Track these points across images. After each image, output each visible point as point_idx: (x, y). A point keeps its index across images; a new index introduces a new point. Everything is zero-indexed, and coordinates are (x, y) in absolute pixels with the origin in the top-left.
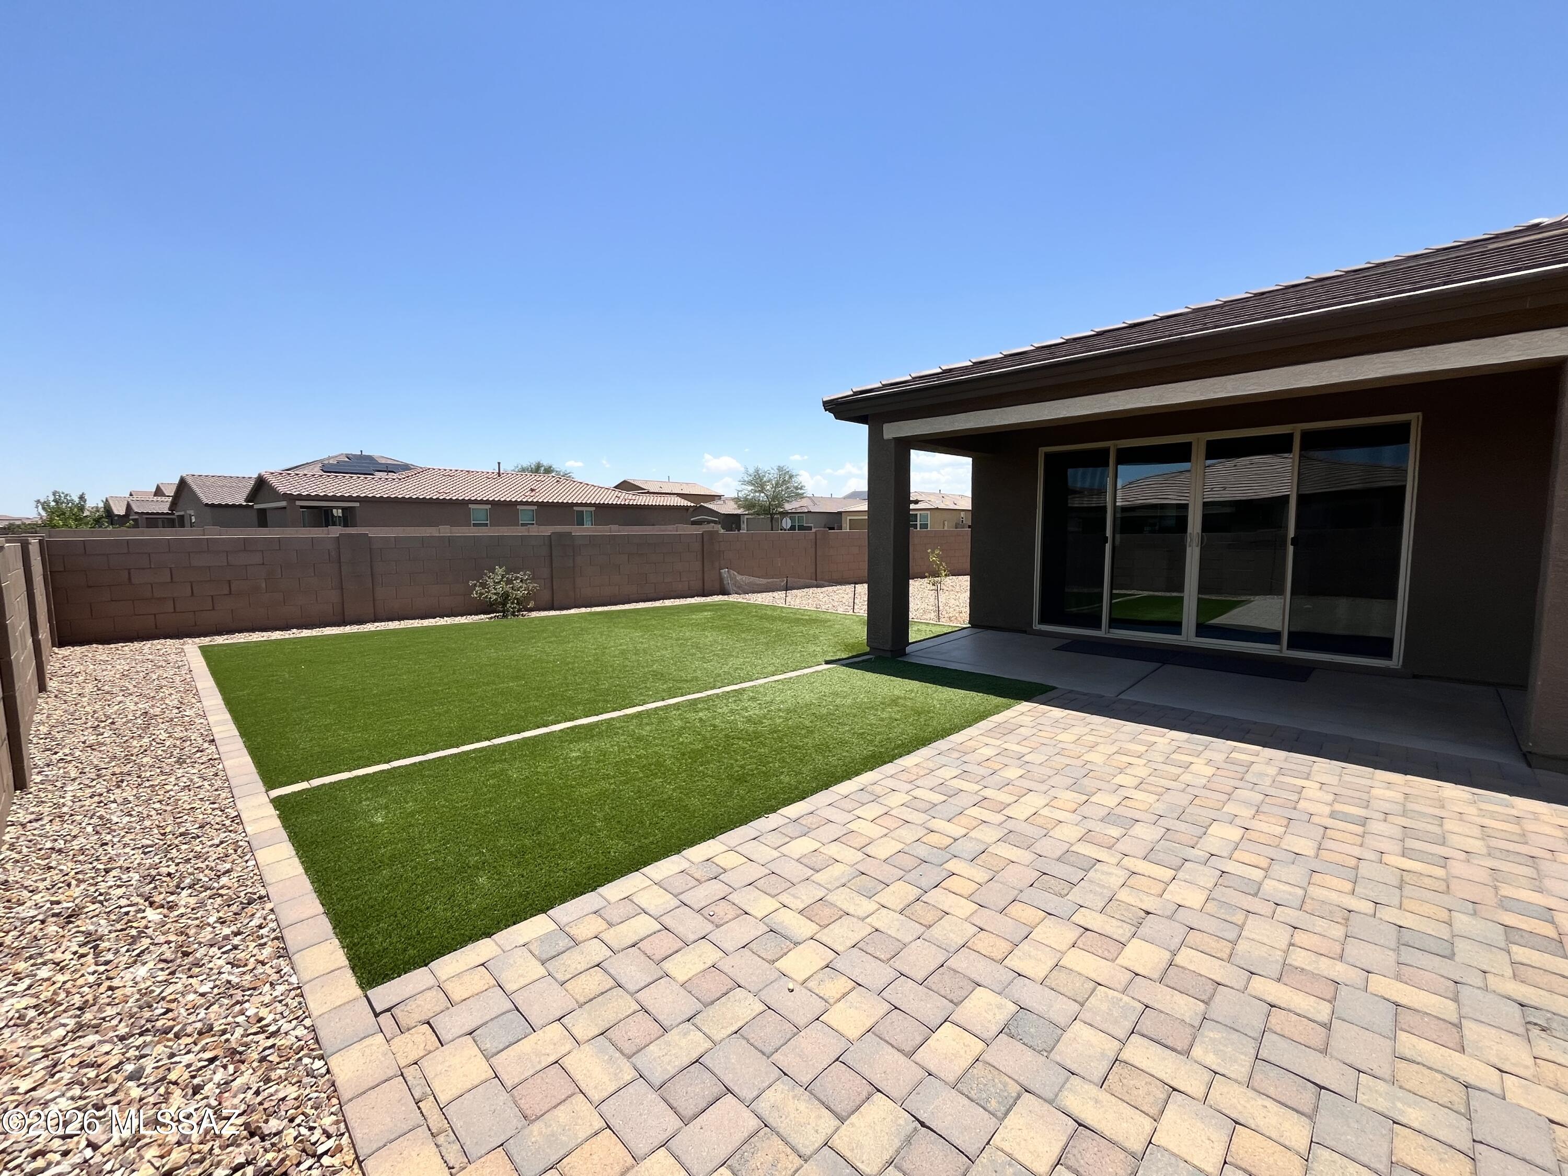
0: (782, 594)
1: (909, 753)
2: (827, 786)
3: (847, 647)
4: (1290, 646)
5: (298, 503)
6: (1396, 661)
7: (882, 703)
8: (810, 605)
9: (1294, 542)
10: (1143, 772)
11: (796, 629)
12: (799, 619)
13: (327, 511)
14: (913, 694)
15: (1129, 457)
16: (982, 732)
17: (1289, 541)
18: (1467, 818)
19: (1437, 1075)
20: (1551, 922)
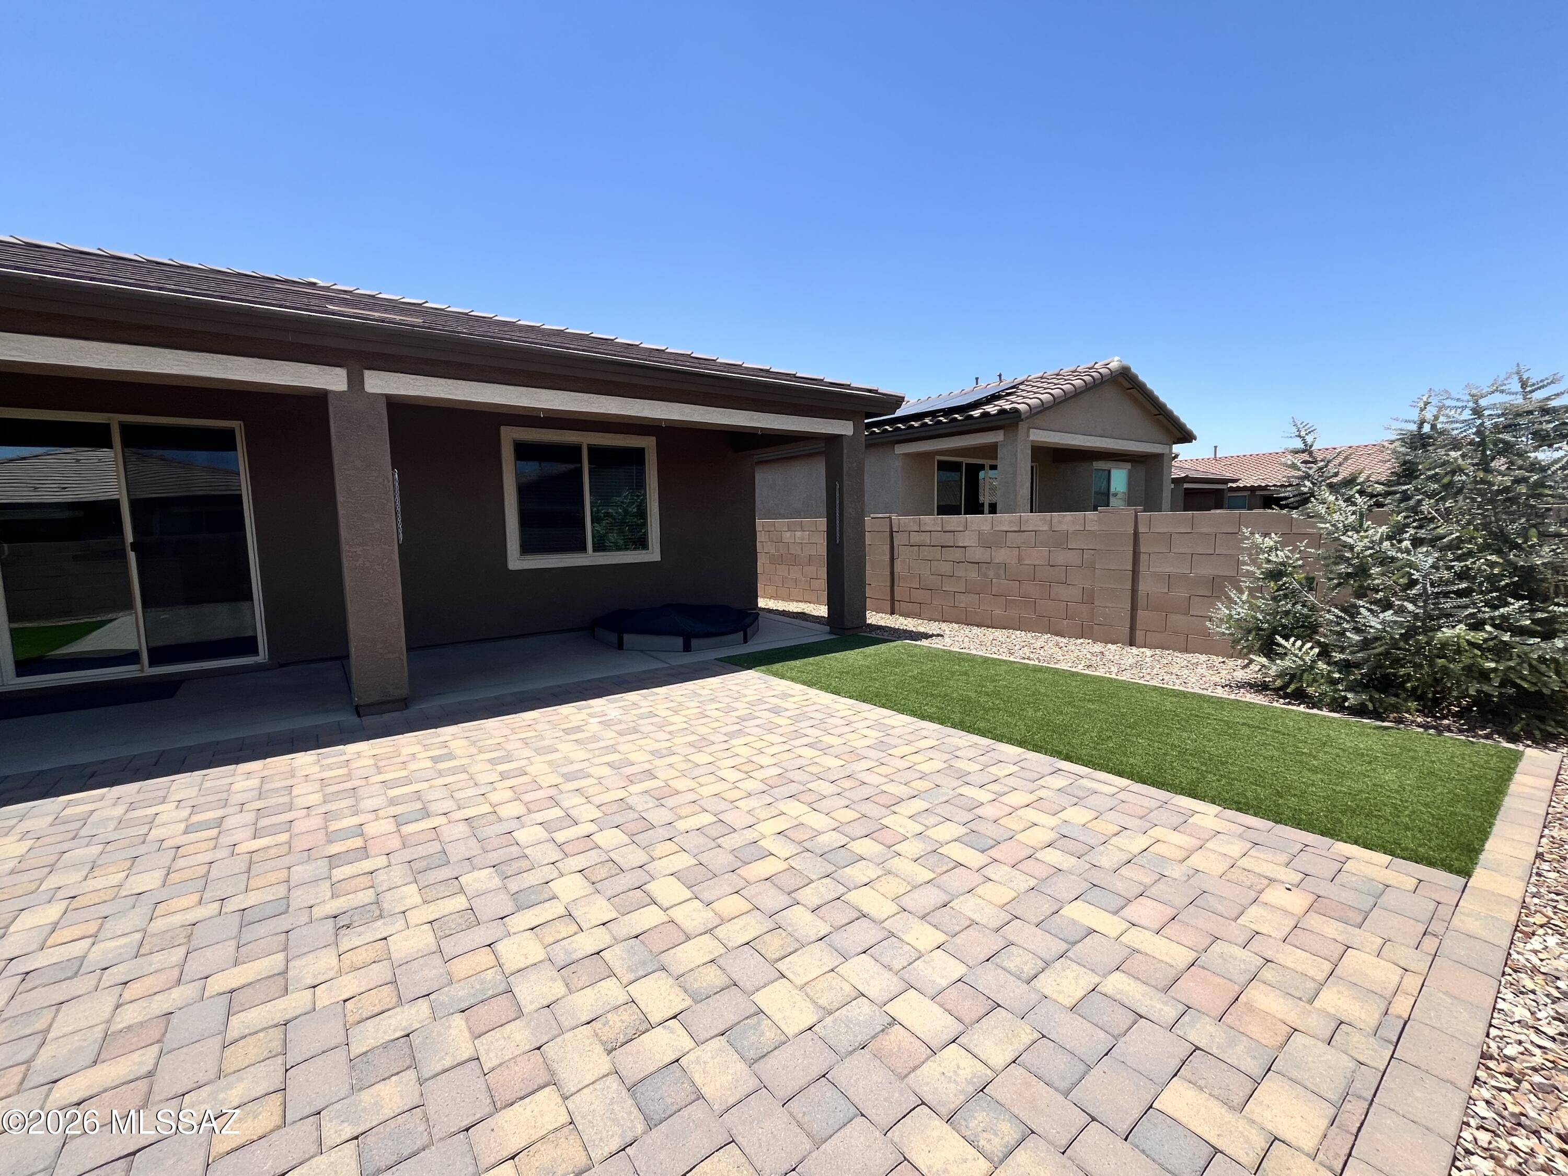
4: (152, 663)
6: (263, 656)
9: (134, 547)
17: (129, 548)
18: (312, 777)
19: (262, 1035)
20: (362, 835)
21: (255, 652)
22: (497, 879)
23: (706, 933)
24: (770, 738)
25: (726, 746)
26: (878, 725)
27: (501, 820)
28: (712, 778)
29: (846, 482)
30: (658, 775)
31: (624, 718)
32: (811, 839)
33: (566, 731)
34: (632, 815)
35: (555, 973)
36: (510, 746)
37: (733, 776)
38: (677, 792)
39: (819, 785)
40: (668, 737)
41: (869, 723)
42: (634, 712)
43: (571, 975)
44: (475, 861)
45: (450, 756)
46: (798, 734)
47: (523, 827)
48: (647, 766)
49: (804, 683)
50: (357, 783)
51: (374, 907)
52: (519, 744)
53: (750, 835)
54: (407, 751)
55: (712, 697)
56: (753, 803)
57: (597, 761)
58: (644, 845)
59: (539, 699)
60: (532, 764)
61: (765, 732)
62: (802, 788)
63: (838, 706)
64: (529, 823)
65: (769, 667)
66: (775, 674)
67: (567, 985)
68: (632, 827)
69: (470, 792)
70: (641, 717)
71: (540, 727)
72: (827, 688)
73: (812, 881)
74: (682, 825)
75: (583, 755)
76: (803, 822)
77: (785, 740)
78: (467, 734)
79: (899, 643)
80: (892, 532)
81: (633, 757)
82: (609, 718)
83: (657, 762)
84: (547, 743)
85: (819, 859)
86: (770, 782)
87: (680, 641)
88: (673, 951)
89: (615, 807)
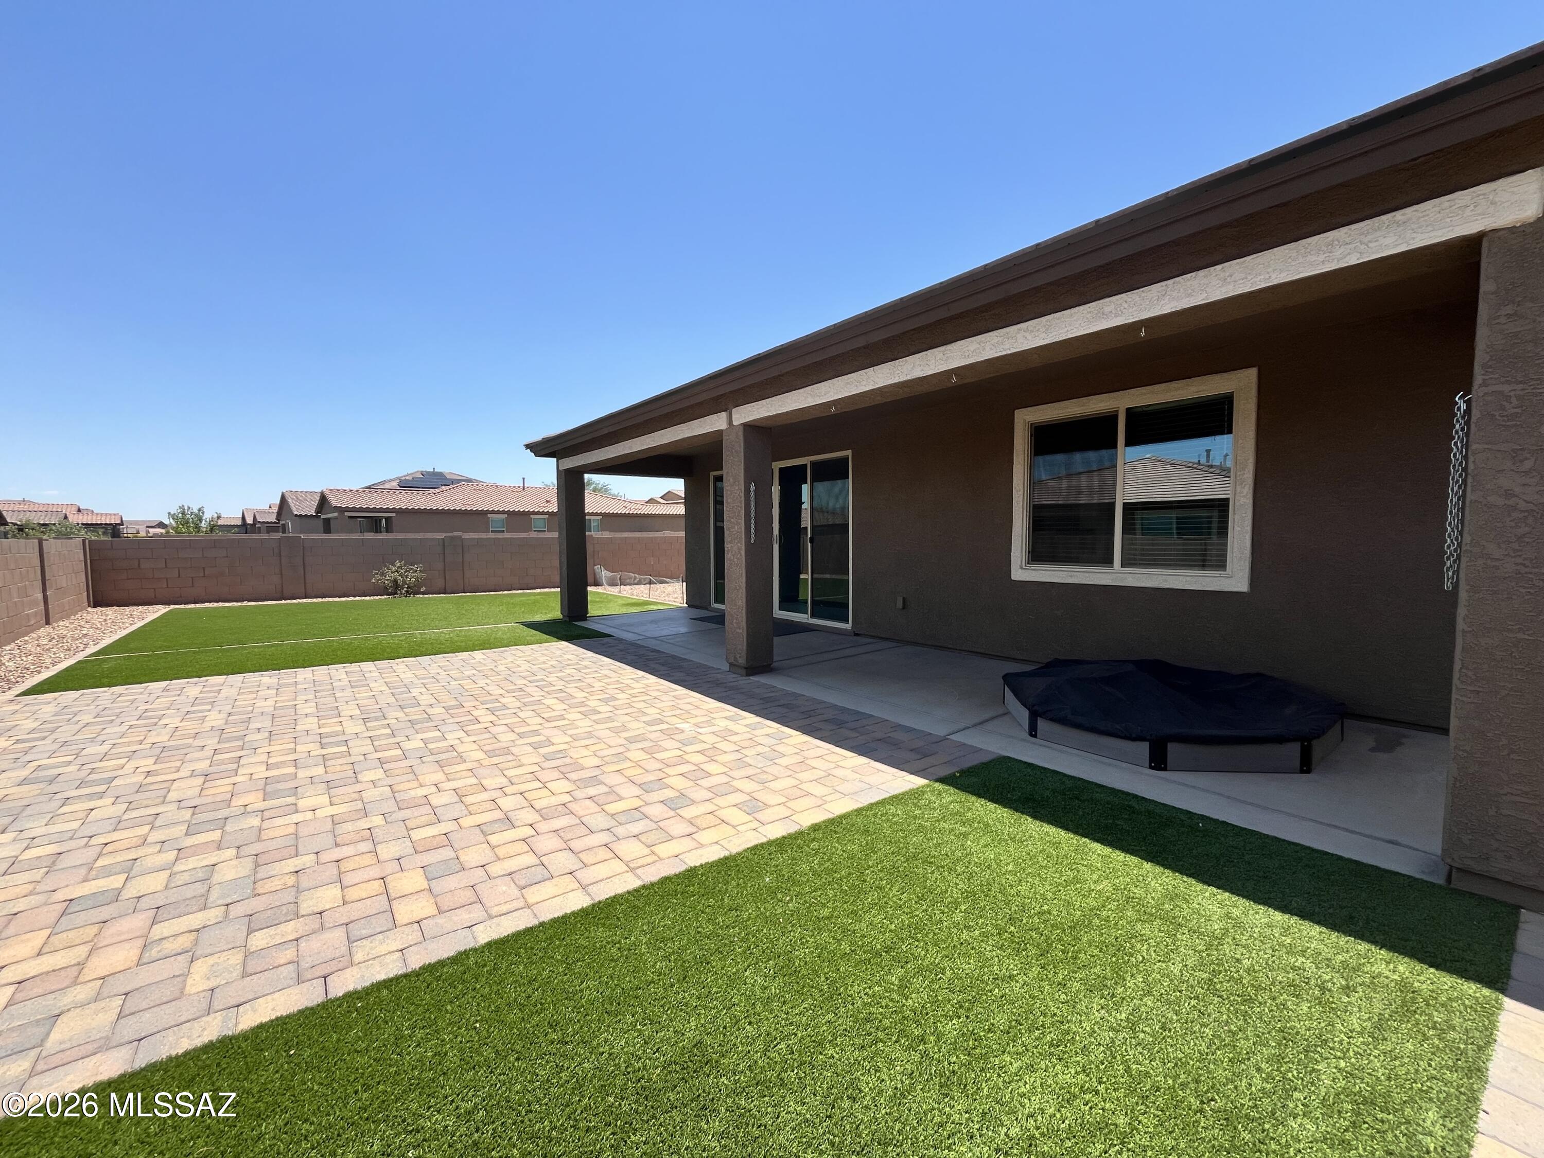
4: (813, 614)
5: (347, 514)
6: (850, 624)
13: (377, 521)
87: (1026, 716)
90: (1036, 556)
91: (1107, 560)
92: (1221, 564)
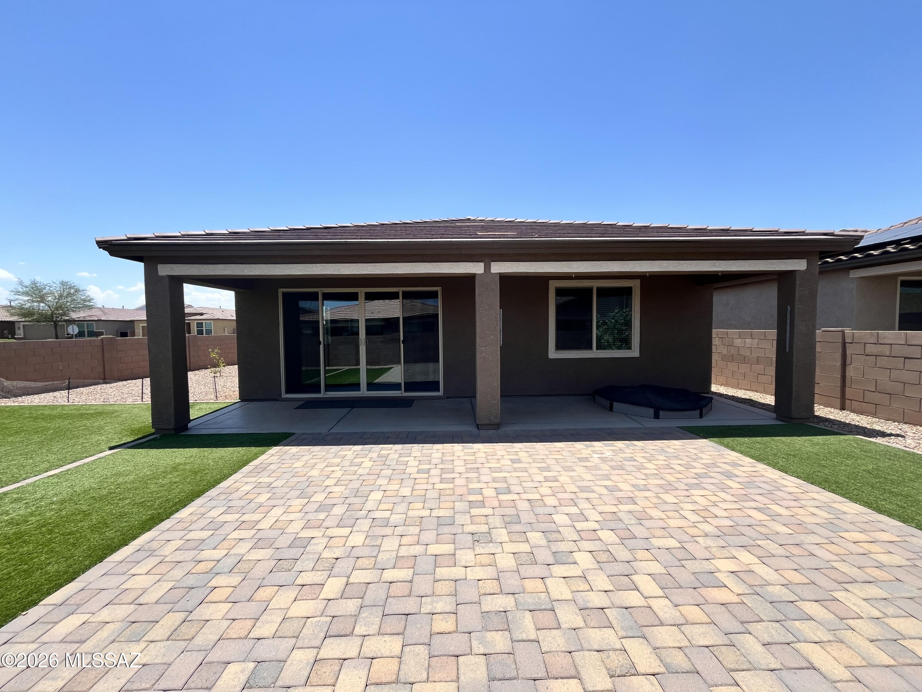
0: (64, 393)
1: (185, 506)
2: (101, 559)
3: (133, 431)
4: (405, 390)
6: (441, 393)
7: (163, 472)
8: (97, 400)
9: (403, 342)
10: (338, 474)
11: (78, 424)
12: (82, 415)
14: (192, 459)
15: (328, 297)
16: (244, 475)
17: (401, 342)
18: (461, 458)
19: (447, 582)
20: (482, 494)
21: (438, 390)
22: (545, 540)
23: (674, 625)
24: (723, 495)
25: (687, 493)
26: (826, 507)
27: (546, 506)
28: (676, 515)
29: (797, 305)
30: (638, 502)
31: (614, 457)
32: (761, 586)
33: (581, 460)
34: (621, 525)
35: (577, 610)
36: (549, 462)
37: (694, 518)
38: (652, 518)
39: (768, 544)
40: (644, 477)
41: (817, 503)
42: (621, 455)
43: (587, 616)
44: (534, 526)
45: (519, 461)
46: (746, 497)
47: (557, 513)
48: (631, 495)
49: (752, 457)
50: (479, 466)
51: (488, 535)
52: (554, 462)
53: (707, 566)
54: (500, 453)
55: (675, 455)
56: (709, 542)
57: (598, 483)
58: (630, 548)
59: (563, 436)
60: (561, 476)
61: (719, 490)
62: (752, 543)
63: (784, 482)
64: (560, 512)
65: (721, 439)
66: (727, 446)
67: (585, 621)
68: (622, 533)
69: (530, 484)
70: (625, 459)
71: (564, 453)
72: (774, 465)
73: (762, 621)
74: (654, 541)
75: (589, 477)
76: (753, 570)
77: (736, 500)
78: (527, 450)
79: (851, 437)
80: (844, 344)
81: (621, 486)
82: (604, 456)
83: (637, 493)
84: (568, 464)
85: (769, 605)
86: (723, 530)
87: (651, 411)
88: (652, 628)
89: (609, 517)
90: (559, 347)
91: (591, 348)
92: (630, 348)
